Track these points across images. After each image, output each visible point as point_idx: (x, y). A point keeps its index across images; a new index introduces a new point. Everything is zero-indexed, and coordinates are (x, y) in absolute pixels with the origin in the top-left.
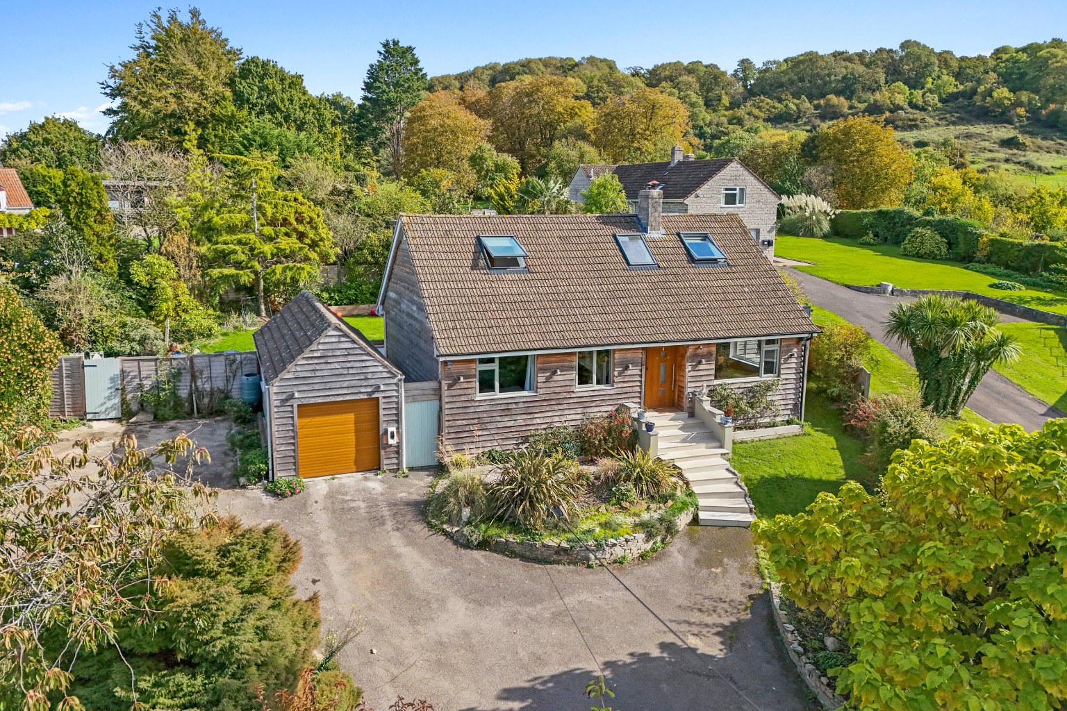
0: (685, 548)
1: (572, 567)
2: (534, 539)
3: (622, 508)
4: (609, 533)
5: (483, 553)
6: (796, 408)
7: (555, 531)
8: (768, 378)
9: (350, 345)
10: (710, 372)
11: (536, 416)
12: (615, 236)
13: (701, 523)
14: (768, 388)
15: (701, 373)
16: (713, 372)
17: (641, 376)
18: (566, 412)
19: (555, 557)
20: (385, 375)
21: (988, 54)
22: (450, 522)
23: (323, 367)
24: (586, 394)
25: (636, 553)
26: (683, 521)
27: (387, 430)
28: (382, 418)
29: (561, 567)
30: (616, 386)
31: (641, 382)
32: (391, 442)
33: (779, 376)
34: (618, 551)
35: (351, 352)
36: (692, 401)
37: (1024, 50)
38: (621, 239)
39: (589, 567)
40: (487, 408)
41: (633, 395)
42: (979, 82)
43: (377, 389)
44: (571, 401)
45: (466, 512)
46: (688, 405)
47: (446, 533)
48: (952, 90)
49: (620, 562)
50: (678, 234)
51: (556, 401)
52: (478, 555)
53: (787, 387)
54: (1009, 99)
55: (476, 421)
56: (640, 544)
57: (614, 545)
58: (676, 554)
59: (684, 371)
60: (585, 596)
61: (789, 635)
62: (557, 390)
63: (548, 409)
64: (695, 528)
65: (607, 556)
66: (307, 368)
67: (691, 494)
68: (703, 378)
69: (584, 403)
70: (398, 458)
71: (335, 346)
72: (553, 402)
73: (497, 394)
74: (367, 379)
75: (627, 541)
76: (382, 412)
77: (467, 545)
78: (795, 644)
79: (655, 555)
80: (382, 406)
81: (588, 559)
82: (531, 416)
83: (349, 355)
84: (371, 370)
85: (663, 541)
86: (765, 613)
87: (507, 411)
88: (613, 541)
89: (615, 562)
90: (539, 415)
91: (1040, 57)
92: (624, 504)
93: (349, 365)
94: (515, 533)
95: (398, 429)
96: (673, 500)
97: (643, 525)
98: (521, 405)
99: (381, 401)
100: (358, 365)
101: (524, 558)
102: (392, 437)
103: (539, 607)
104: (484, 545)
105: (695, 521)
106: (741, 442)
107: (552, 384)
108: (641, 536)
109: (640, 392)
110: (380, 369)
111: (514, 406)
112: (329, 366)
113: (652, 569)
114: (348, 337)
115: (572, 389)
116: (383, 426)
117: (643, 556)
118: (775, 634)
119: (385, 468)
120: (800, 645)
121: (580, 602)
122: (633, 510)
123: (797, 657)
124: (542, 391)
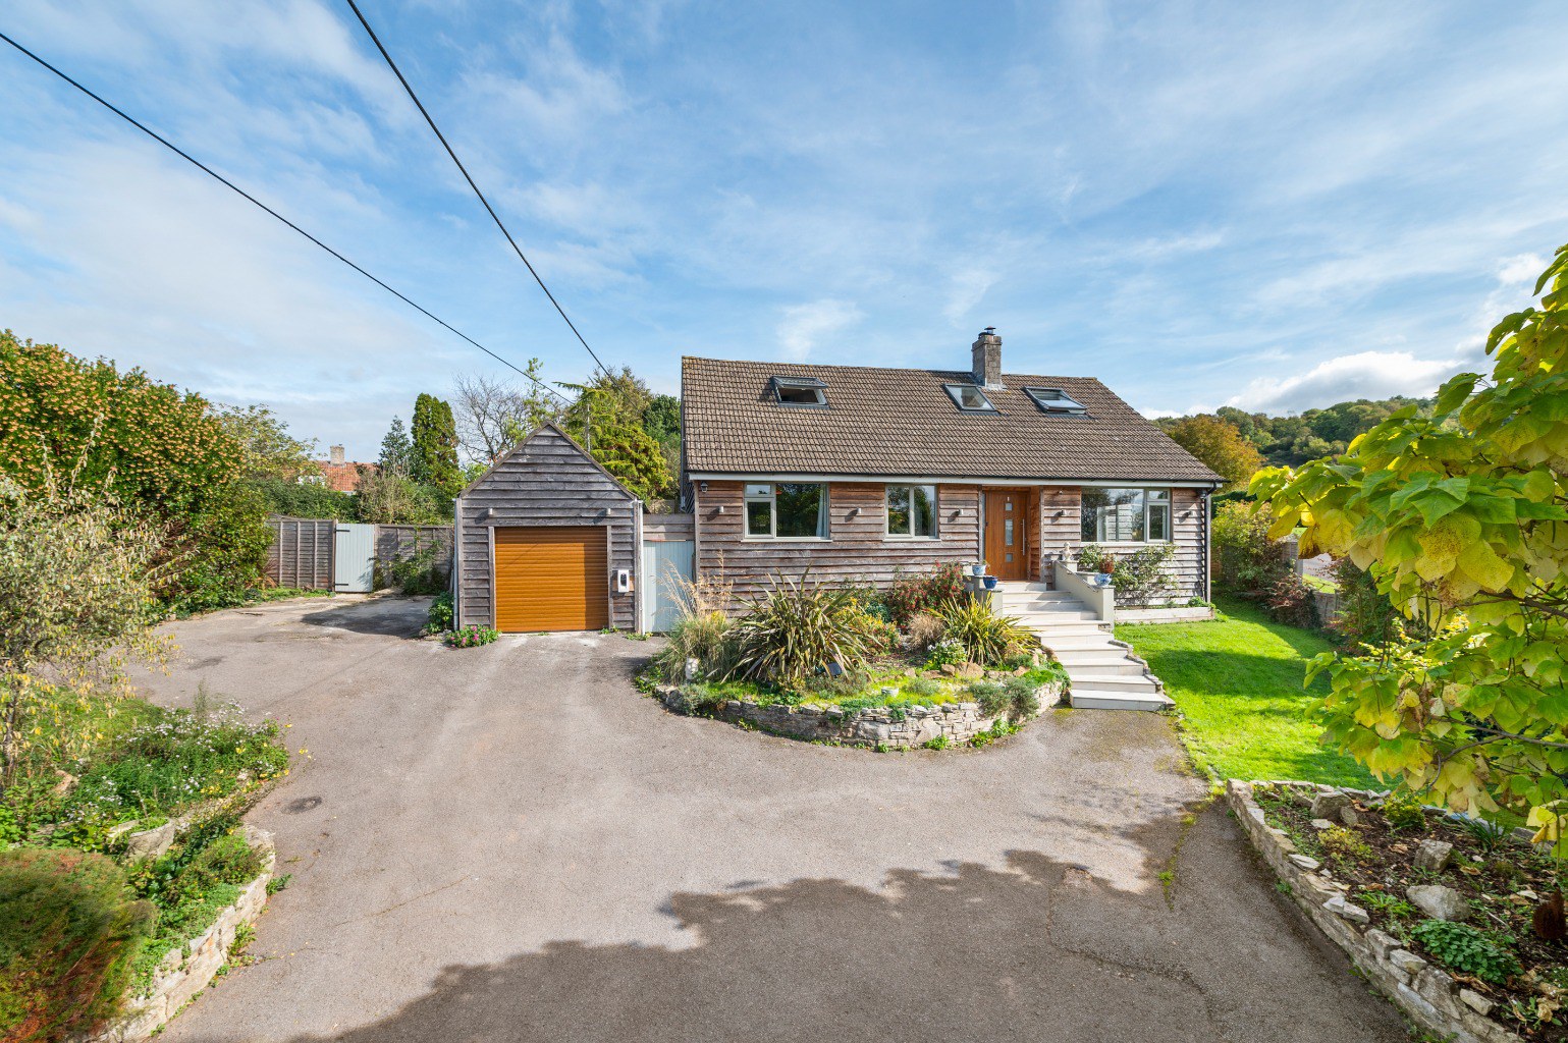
0: (1049, 734)
1: (848, 748)
2: (785, 701)
3: (943, 673)
4: (915, 697)
5: (703, 721)
6: (1199, 587)
7: (825, 692)
8: (1157, 544)
9: (567, 451)
10: (1074, 529)
11: (830, 571)
12: (943, 387)
13: (1076, 704)
14: (1159, 557)
15: (1063, 529)
16: (1079, 529)
17: (977, 526)
18: (873, 569)
19: (819, 730)
20: (616, 496)
21: (1299, 414)
22: (667, 680)
23: (531, 477)
24: (901, 546)
25: (963, 735)
26: (1046, 698)
27: (616, 574)
28: (610, 556)
29: (829, 748)
30: (942, 537)
31: (978, 534)
32: (621, 589)
33: (1171, 541)
34: (931, 731)
35: (569, 461)
36: (1051, 567)
37: (1333, 409)
38: (951, 390)
39: (878, 750)
40: (759, 554)
41: (967, 552)
42: (1294, 436)
43: (604, 516)
44: (879, 554)
45: (693, 664)
46: (1046, 573)
47: (657, 695)
48: (1269, 443)
49: (933, 747)
50: (1024, 390)
51: (857, 551)
52: (692, 723)
53: (1185, 557)
54: (1326, 448)
55: (743, 571)
56: (970, 721)
57: (923, 716)
58: (1034, 741)
59: (1039, 526)
60: (857, 790)
61: (1312, 878)
62: (860, 536)
63: (846, 562)
64: (1066, 711)
65: (911, 735)
66: (508, 477)
67: (1056, 666)
68: (1066, 537)
69: (897, 558)
70: (633, 614)
71: (547, 451)
72: (854, 554)
73: (773, 537)
74: (589, 499)
75: (945, 711)
76: (610, 547)
77: (681, 711)
78: (1338, 900)
79: (996, 741)
80: (610, 539)
81: (875, 736)
82: (823, 571)
83: (566, 464)
84: (596, 487)
85: (1011, 720)
86: (1229, 835)
87: (787, 561)
88: (921, 709)
89: (925, 745)
90: (834, 570)
91: (1350, 413)
92: (945, 667)
93: (565, 478)
94: (759, 694)
95: (632, 572)
96: (1027, 667)
97: (976, 692)
98: (807, 554)
99: (610, 531)
100: (579, 478)
101: (768, 731)
102: (624, 583)
103: (765, 800)
104: (706, 709)
105: (1065, 702)
106: (1126, 625)
107: (851, 528)
108: (972, 706)
109: (978, 550)
110: (610, 487)
111: (797, 555)
112: (538, 478)
113: (992, 761)
114: (565, 440)
115: (880, 537)
116: (610, 569)
117: (975, 743)
118: (1267, 880)
119: (614, 626)
120: (1350, 900)
121: (845, 798)
122: (960, 675)
123: (1351, 933)
124: (838, 537)
